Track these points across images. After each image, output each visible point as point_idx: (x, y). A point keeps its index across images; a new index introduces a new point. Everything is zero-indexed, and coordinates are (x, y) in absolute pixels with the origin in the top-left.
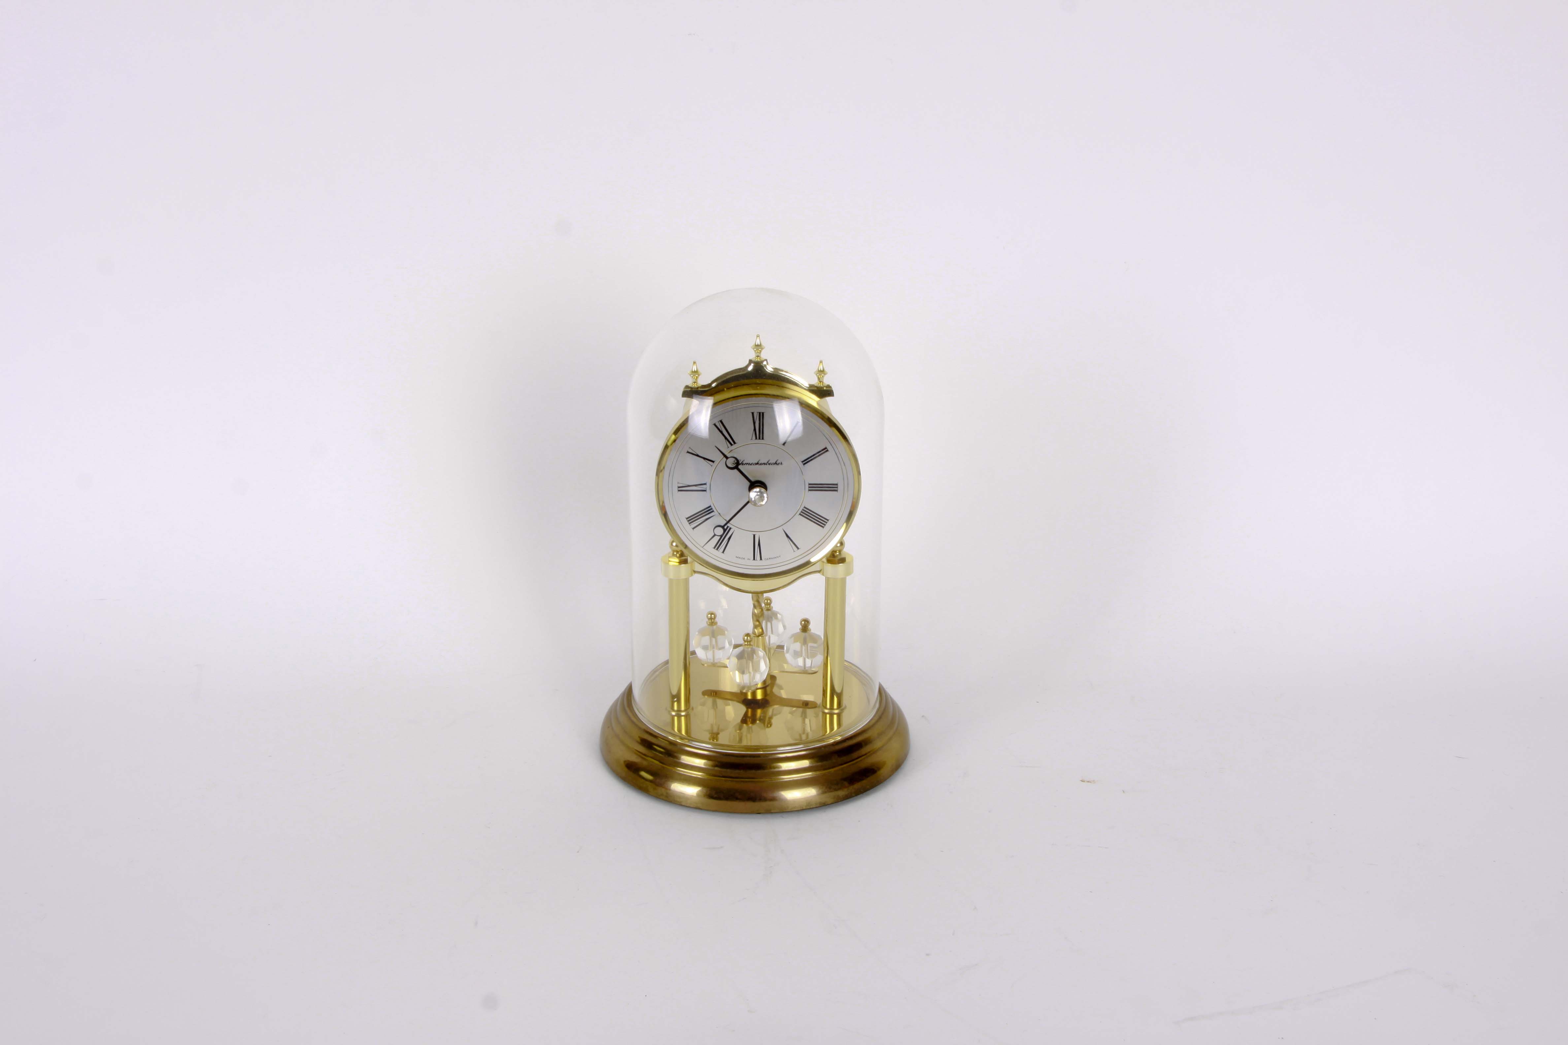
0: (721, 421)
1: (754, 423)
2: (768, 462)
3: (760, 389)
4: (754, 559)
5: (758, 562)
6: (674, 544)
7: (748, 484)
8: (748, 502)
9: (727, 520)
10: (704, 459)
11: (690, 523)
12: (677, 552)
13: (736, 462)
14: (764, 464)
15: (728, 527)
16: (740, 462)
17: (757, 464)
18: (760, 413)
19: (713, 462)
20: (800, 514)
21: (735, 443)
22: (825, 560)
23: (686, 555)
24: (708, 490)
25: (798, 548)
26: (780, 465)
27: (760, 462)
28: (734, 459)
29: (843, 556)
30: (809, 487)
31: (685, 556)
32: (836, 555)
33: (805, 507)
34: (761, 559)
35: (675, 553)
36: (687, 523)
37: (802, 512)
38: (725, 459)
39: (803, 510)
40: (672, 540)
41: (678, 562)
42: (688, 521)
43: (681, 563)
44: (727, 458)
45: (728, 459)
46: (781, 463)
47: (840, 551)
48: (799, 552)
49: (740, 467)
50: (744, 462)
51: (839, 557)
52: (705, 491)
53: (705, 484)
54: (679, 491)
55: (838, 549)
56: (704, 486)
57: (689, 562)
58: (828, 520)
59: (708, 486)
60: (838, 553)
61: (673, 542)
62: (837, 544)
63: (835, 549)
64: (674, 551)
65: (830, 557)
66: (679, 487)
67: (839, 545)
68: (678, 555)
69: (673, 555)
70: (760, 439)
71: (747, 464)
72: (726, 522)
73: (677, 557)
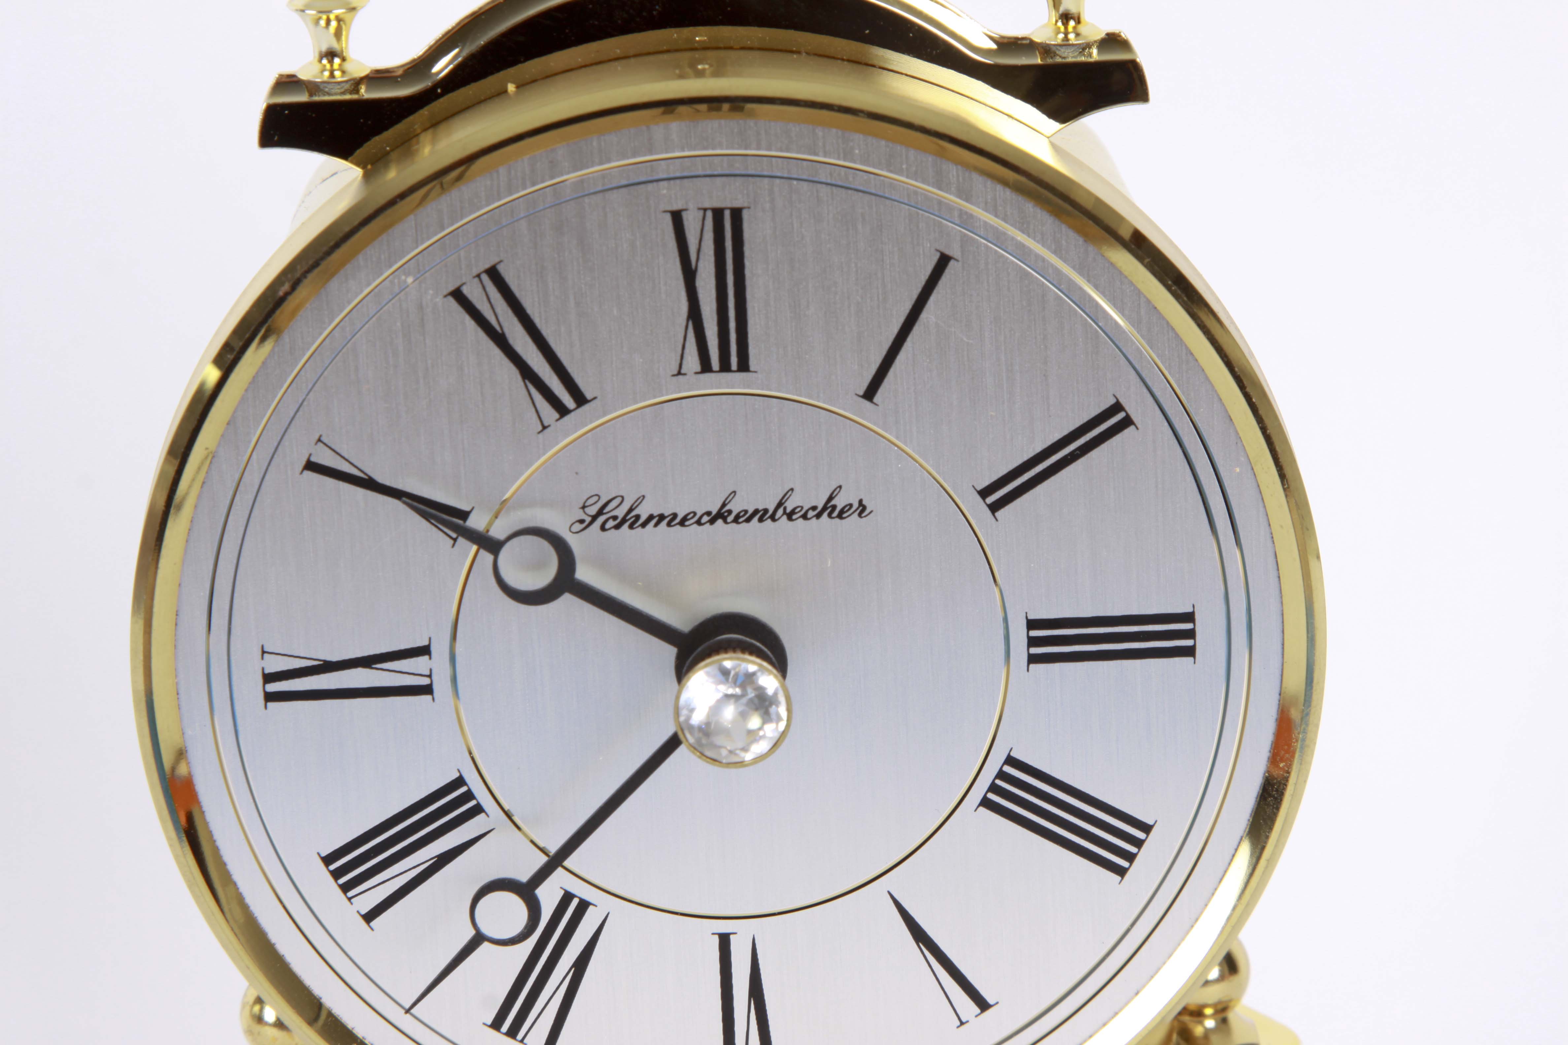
0: (495, 274)
1: (689, 275)
2: (780, 504)
3: (718, 73)
6: (267, 1014)
7: (669, 637)
8: (673, 743)
9: (553, 849)
10: (410, 499)
11: (346, 888)
14: (762, 515)
15: (565, 897)
17: (721, 515)
18: (718, 214)
20: (985, 803)
21: (581, 399)
24: (441, 685)
25: (983, 1005)
26: (853, 519)
27: (736, 507)
30: (1033, 642)
32: (1199, 1030)
33: (1011, 761)
36: (331, 887)
37: (993, 788)
39: (1001, 775)
42: (336, 874)
46: (862, 508)
47: (1223, 1011)
50: (644, 511)
52: (427, 690)
53: (424, 651)
54: (270, 697)
55: (1211, 997)
56: (419, 664)
58: (1147, 828)
59: (438, 663)
60: (1210, 1023)
61: (258, 1000)
63: (1196, 1000)
66: (269, 678)
67: (1215, 973)
70: (725, 367)
71: (662, 517)
72: (543, 859)
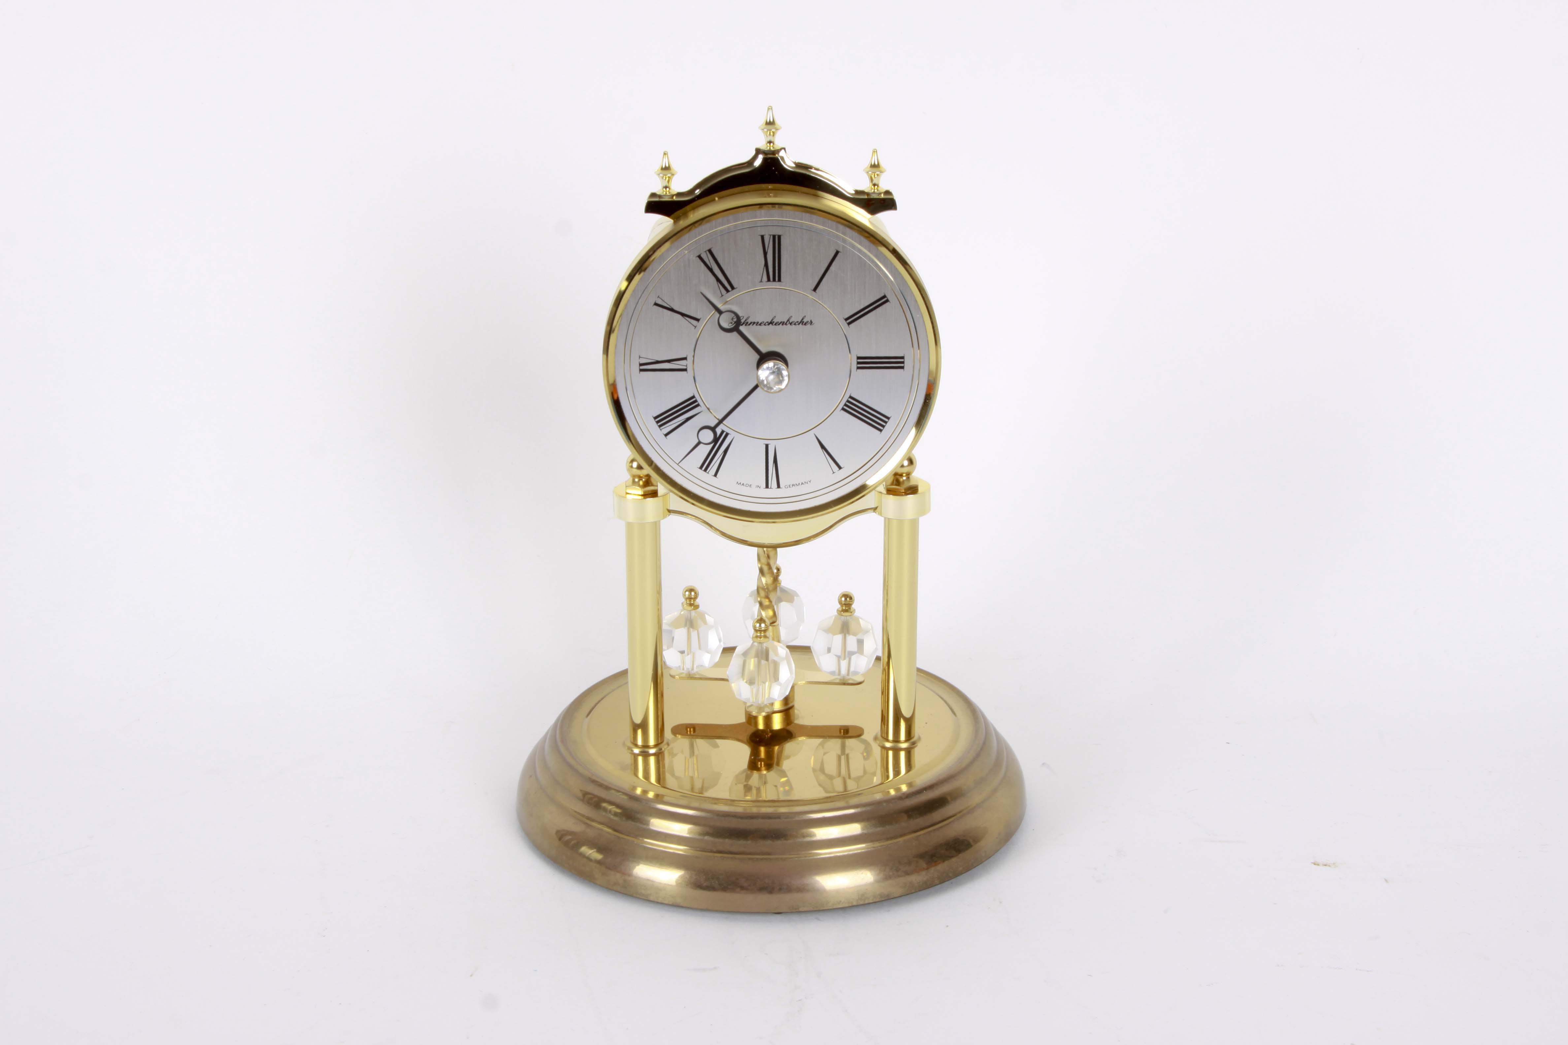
0: (710, 251)
1: (765, 254)
2: (788, 321)
3: (775, 196)
4: (767, 487)
5: (773, 492)
6: (635, 465)
7: (757, 357)
8: (756, 387)
9: (721, 418)
10: (683, 315)
11: (660, 426)
12: (640, 478)
13: (735, 320)
14: (783, 323)
15: (723, 432)
16: (743, 321)
17: (771, 323)
18: (774, 236)
19: (698, 320)
20: (844, 409)
21: (733, 288)
22: (882, 489)
23: (654, 483)
24: (690, 369)
25: (840, 468)
26: (809, 326)
27: (775, 321)
28: (733, 315)
29: (912, 483)
30: (858, 363)
31: (652, 485)
32: (901, 480)
33: (851, 397)
34: (779, 486)
35: (637, 480)
36: (656, 426)
37: (846, 405)
38: (717, 315)
39: (848, 401)
40: (631, 458)
41: (642, 495)
42: (658, 422)
43: (645, 495)
44: (720, 312)
45: (723, 315)
46: (811, 322)
47: (908, 475)
48: (841, 474)
49: (742, 328)
51: (906, 485)
52: (685, 370)
53: (685, 359)
54: (641, 370)
55: (904, 470)
56: (683, 362)
57: (659, 494)
58: (888, 418)
59: (689, 363)
60: (904, 478)
61: (632, 461)
62: (903, 460)
63: (900, 471)
64: (634, 477)
65: (892, 484)
66: (641, 365)
67: (906, 463)
68: (641, 483)
69: (634, 481)
70: (774, 280)
71: (754, 323)
72: (717, 421)
73: (639, 486)
